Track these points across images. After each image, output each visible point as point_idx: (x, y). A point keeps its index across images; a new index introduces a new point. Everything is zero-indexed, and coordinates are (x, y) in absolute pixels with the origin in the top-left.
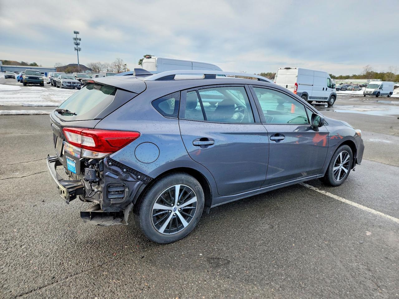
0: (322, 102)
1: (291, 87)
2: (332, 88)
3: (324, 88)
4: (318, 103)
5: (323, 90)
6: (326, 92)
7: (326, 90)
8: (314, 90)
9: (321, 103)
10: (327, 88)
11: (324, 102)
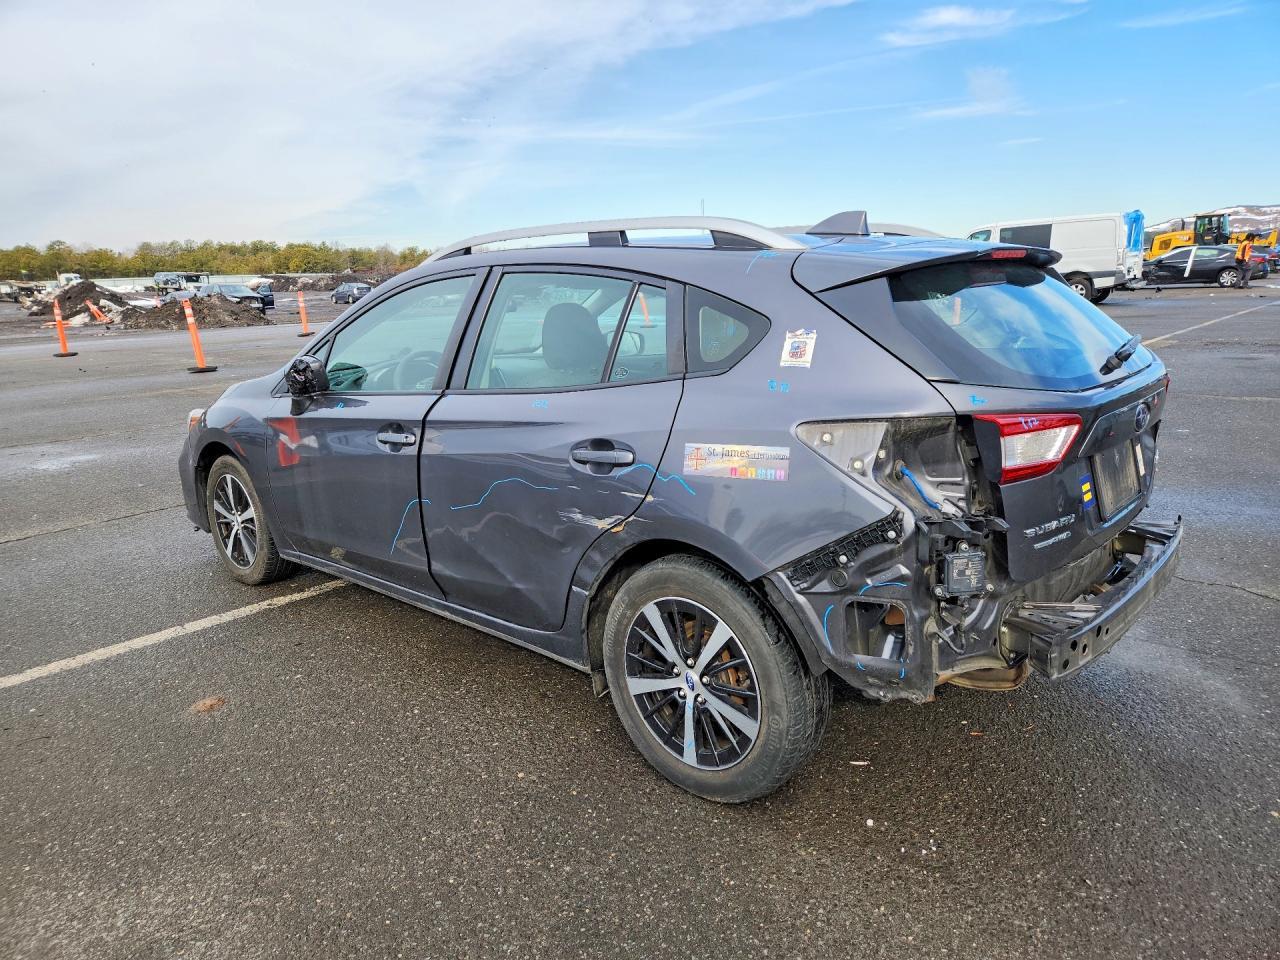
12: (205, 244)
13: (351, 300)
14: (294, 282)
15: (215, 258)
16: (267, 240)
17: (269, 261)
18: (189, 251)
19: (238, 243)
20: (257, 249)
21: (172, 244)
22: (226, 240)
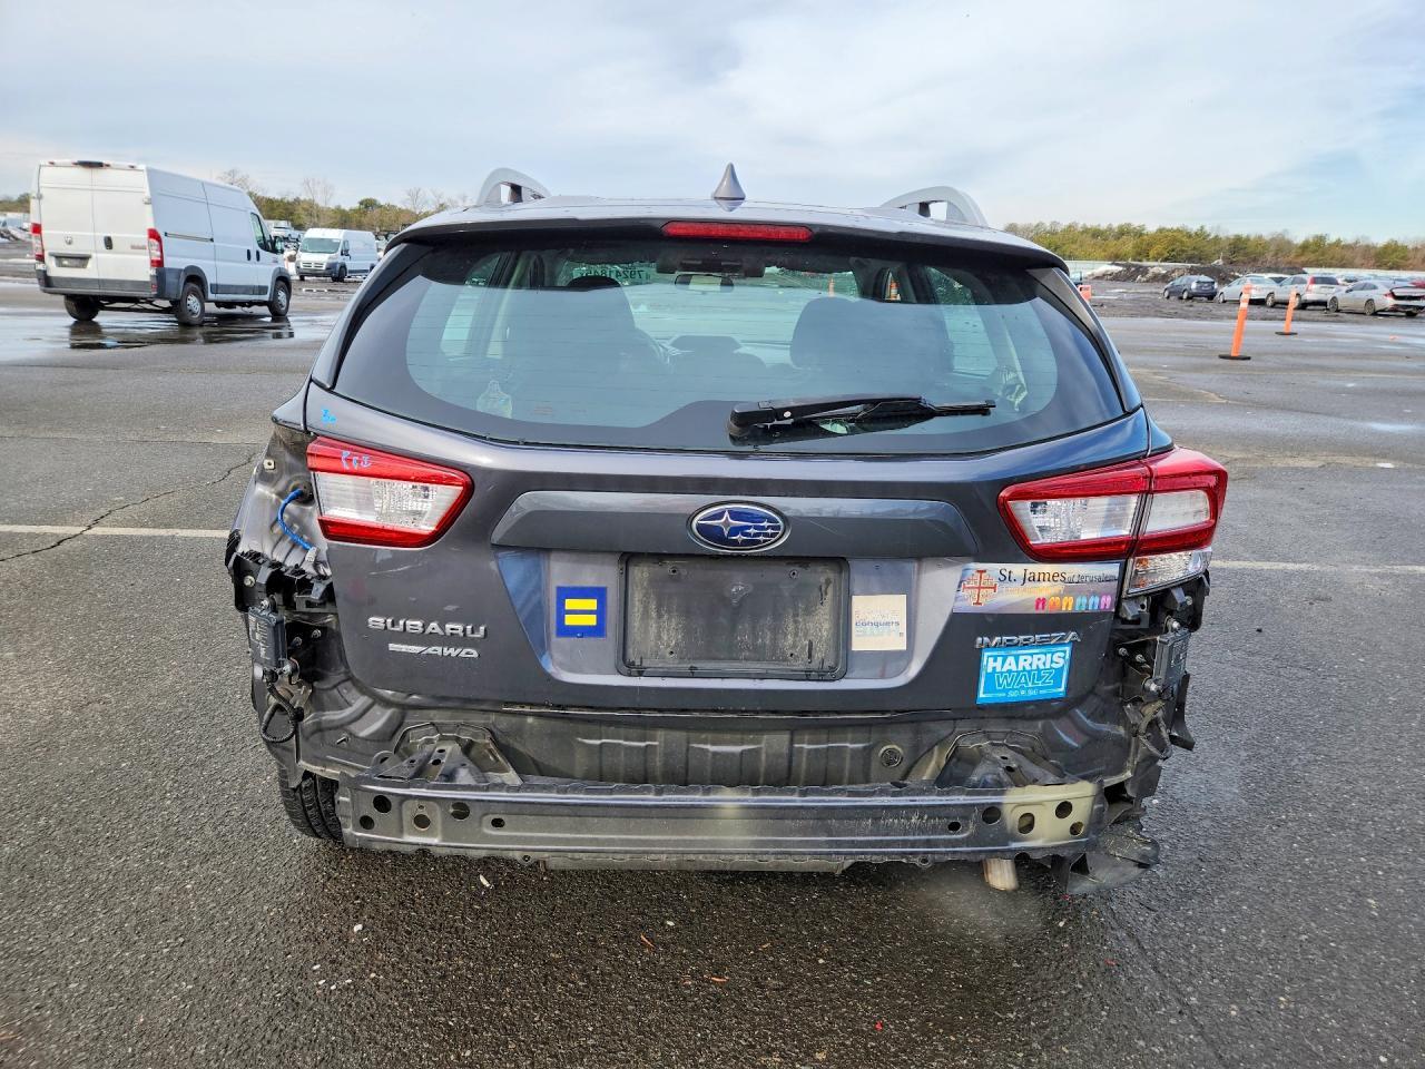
0: (242, 304)
1: (133, 247)
2: (271, 252)
3: (249, 252)
4: (223, 310)
5: (249, 257)
6: (259, 266)
7: (258, 259)
8: (222, 260)
9: (238, 310)
10: (258, 253)
11: (249, 307)
12: (1070, 226)
13: (1185, 296)
14: (1144, 271)
15: (1074, 242)
16: (1136, 224)
17: (1128, 246)
18: (1053, 234)
19: (1104, 226)
20: (1123, 232)
21: (1038, 225)
22: (1091, 223)
